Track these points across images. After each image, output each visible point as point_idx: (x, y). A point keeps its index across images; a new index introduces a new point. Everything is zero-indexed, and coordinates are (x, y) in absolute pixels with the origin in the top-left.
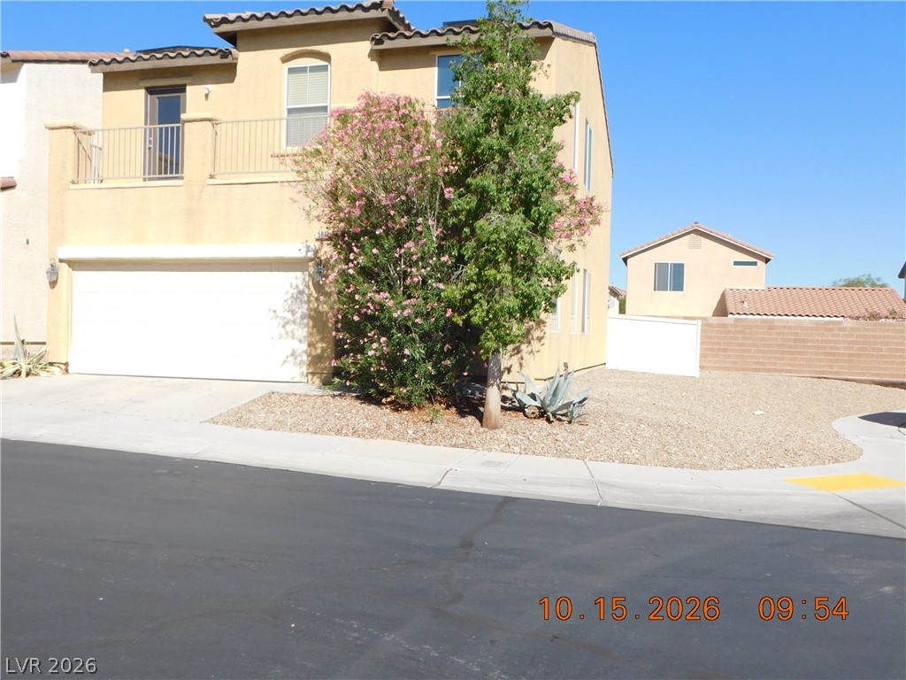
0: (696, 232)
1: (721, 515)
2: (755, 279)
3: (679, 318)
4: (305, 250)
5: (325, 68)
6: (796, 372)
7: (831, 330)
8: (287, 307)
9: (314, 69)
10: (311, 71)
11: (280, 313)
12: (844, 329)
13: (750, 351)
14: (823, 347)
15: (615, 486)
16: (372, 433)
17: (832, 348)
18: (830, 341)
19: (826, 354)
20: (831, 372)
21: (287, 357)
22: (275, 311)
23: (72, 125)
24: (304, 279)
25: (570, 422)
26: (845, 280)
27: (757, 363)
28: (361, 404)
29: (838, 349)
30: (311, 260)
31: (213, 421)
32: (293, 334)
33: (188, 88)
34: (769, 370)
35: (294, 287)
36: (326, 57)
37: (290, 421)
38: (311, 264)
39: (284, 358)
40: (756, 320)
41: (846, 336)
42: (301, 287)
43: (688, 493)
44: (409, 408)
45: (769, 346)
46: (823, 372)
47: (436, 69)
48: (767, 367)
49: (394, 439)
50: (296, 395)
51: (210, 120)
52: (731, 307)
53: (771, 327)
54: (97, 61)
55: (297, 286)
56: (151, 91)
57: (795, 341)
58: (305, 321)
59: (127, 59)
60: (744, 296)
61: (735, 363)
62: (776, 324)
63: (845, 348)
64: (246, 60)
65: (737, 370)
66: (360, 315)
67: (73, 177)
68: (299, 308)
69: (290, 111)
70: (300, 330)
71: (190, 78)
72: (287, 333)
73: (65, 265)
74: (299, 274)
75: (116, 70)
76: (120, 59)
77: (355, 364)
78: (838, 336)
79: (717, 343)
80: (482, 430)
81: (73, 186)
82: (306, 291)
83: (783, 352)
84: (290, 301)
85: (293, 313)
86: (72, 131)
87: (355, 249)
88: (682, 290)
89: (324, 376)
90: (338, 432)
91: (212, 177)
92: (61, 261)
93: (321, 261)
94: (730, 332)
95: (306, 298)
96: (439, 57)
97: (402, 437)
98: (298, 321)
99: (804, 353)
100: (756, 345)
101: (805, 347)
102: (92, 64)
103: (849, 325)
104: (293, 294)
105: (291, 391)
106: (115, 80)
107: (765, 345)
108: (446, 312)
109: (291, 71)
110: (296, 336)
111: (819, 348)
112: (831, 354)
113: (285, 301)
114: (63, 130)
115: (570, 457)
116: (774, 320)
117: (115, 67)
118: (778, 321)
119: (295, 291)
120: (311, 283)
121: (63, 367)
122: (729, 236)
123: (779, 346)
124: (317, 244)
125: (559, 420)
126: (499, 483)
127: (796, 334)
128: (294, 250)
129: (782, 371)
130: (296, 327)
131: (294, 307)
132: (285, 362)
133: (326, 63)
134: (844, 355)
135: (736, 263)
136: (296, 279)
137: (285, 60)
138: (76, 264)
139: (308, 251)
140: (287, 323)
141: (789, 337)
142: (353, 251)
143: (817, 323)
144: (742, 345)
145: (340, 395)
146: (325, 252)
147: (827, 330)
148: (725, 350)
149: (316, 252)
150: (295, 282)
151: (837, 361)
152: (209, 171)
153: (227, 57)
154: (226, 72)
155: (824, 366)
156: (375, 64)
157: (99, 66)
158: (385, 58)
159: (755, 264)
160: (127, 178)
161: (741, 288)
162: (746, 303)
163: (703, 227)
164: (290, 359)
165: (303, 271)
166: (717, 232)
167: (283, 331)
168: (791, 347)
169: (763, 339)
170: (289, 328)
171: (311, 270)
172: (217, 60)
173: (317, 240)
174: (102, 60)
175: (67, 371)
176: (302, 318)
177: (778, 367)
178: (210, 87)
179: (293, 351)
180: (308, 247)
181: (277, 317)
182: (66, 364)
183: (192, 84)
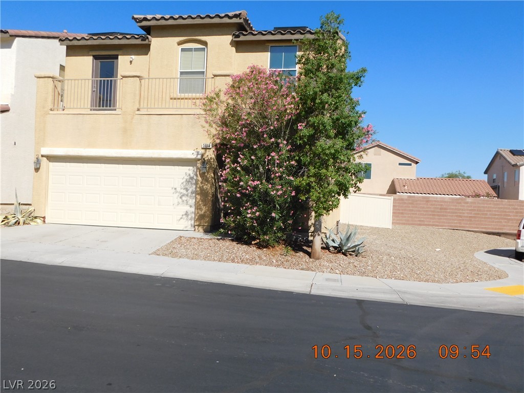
0: (379, 146)
1: (472, 309)
2: (410, 173)
3: (377, 195)
4: (196, 153)
5: (203, 50)
6: (441, 226)
7: (460, 203)
8: (183, 187)
9: (196, 50)
10: (195, 51)
11: (178, 189)
12: (467, 203)
13: (416, 214)
14: (456, 213)
15: (406, 293)
16: (252, 261)
17: (460, 213)
18: (460, 209)
19: (457, 216)
20: (460, 227)
21: (183, 215)
22: (175, 189)
23: (52, 76)
24: (194, 170)
25: (356, 256)
26: (448, 174)
27: (420, 221)
28: (237, 244)
29: (464, 213)
30: (199, 160)
31: (156, 253)
32: (187, 202)
33: (119, 57)
34: (426, 225)
35: (188, 175)
36: (205, 43)
37: (202, 254)
38: (198, 162)
39: (181, 216)
40: (420, 197)
41: (468, 206)
42: (192, 175)
43: (446, 297)
44: (266, 247)
45: (427, 211)
46: (455, 227)
47: (269, 53)
48: (426, 223)
49: (266, 265)
50: (195, 238)
51: (138, 77)
52: (398, 188)
53: (427, 201)
54: (64, 38)
55: (189, 175)
56: (96, 57)
57: (441, 209)
58: (194, 195)
59: (83, 38)
60: (405, 183)
61: (408, 220)
62: (430, 199)
63: (467, 213)
64: (156, 42)
65: (409, 224)
66: (241, 193)
67: (51, 106)
68: (190, 187)
69: (182, 73)
70: (191, 200)
71: (121, 51)
72: (183, 201)
73: (45, 158)
74: (191, 168)
75: (76, 44)
76: (78, 38)
77: (234, 221)
78: (464, 206)
79: (398, 210)
80: (311, 260)
81: (51, 112)
82: (195, 178)
83: (434, 215)
84: (185, 184)
85: (187, 190)
86: (52, 79)
87: (241, 156)
88: (370, 178)
89: (205, 227)
90: (233, 261)
91: (138, 110)
92: (42, 156)
93: (205, 161)
94: (405, 203)
95: (194, 182)
96: (271, 46)
97: (270, 264)
98: (189, 195)
99: (445, 216)
100: (419, 211)
101: (446, 212)
102: (60, 40)
103: (470, 201)
104: (187, 179)
105: (192, 236)
106: (73, 50)
107: (424, 211)
108: (291, 193)
109: (183, 50)
110: (189, 203)
111: (453, 213)
112: (460, 216)
113: (182, 183)
114: (46, 79)
115: (368, 276)
116: (429, 197)
117: (75, 43)
118: (432, 197)
119: (188, 178)
120: (198, 173)
121: (42, 219)
122: (397, 149)
123: (432, 211)
124: (203, 151)
125: (351, 255)
126: (343, 291)
127: (442, 205)
128: (189, 154)
129: (433, 225)
130: (189, 198)
131: (187, 187)
132: (181, 218)
133: (204, 47)
134: (467, 217)
135: (400, 164)
136: (189, 171)
137: (180, 43)
138: (52, 158)
139: (198, 154)
140: (183, 195)
141: (438, 207)
142: (240, 157)
143: (452, 199)
144: (412, 210)
145: (221, 239)
146: (208, 156)
147: (458, 203)
148: (402, 213)
149: (202, 155)
150: (188, 172)
151: (463, 220)
152: (137, 106)
153: (145, 40)
154: (144, 49)
155: (456, 223)
156: (234, 49)
157: (65, 42)
158: (240, 46)
159: (410, 165)
160: (85, 109)
161: (403, 178)
162: (406, 187)
163: (383, 144)
164: (184, 216)
165: (193, 166)
166: (390, 146)
167: (180, 200)
168: (438, 212)
169: (423, 207)
170: (184, 198)
171: (199, 165)
172: (139, 42)
173: (202, 149)
174: (67, 38)
175: (44, 221)
176: (192, 193)
177: (431, 223)
178: (133, 57)
179: (187, 212)
180: (198, 152)
181: (177, 192)
182: (44, 218)
183: (121, 55)
